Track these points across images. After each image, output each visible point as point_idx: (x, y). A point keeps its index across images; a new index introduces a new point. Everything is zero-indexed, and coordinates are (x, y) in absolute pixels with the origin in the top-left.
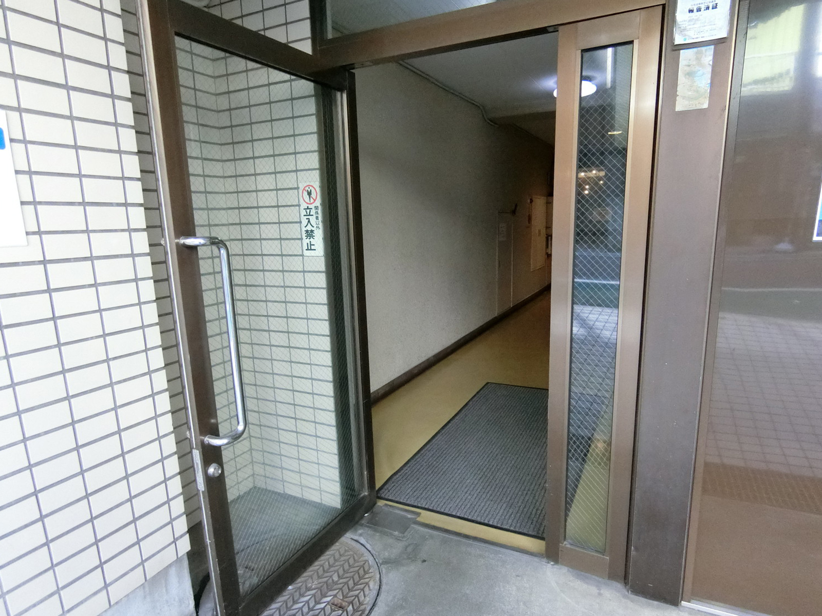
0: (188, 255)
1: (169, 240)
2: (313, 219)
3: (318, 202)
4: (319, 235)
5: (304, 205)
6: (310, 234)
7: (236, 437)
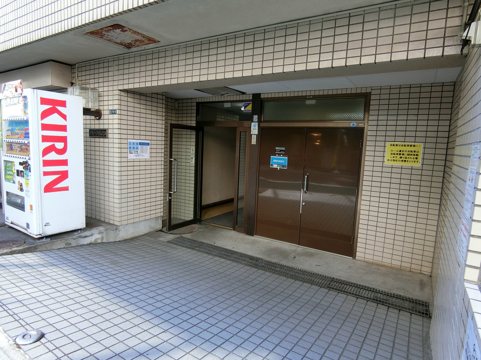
0: (171, 161)
1: (168, 159)
2: (193, 155)
3: (194, 152)
4: (194, 159)
5: (191, 152)
6: (192, 158)
7: (174, 192)
